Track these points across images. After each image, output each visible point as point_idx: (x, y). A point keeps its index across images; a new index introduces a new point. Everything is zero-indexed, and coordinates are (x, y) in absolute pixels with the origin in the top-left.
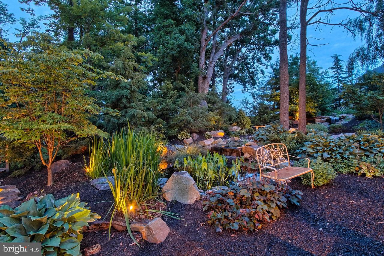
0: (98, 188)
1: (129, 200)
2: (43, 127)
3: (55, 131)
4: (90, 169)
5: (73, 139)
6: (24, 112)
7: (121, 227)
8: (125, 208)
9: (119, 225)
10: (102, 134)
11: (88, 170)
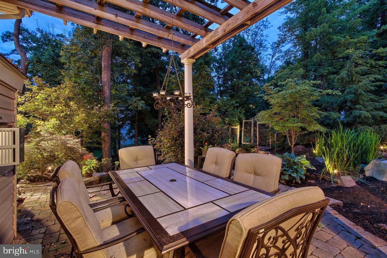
0: (319, 161)
1: (335, 167)
2: (290, 125)
3: (296, 127)
4: (316, 151)
5: (306, 132)
6: (280, 117)
7: (328, 179)
8: (332, 171)
9: (327, 178)
10: (323, 129)
11: (314, 152)
